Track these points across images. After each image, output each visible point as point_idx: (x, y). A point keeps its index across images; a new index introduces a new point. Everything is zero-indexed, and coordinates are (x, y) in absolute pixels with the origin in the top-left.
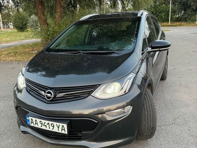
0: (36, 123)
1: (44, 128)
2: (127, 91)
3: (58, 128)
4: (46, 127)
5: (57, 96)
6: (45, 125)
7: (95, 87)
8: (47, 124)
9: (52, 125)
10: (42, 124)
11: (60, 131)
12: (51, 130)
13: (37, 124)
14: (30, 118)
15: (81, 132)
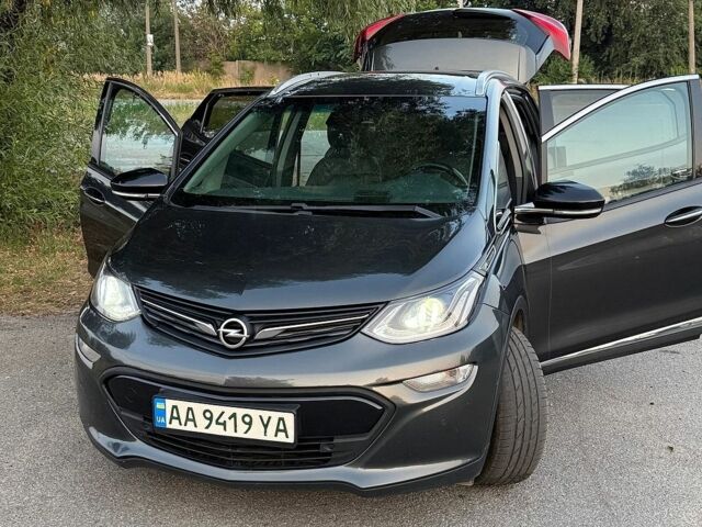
0: (187, 419)
1: (216, 430)
2: (463, 322)
3: (266, 426)
4: (225, 429)
5: (257, 337)
6: (221, 421)
7: (372, 310)
8: (230, 418)
9: (247, 419)
10: (211, 419)
11: (270, 437)
12: (240, 434)
13: (194, 420)
14: (170, 403)
15: (332, 439)
